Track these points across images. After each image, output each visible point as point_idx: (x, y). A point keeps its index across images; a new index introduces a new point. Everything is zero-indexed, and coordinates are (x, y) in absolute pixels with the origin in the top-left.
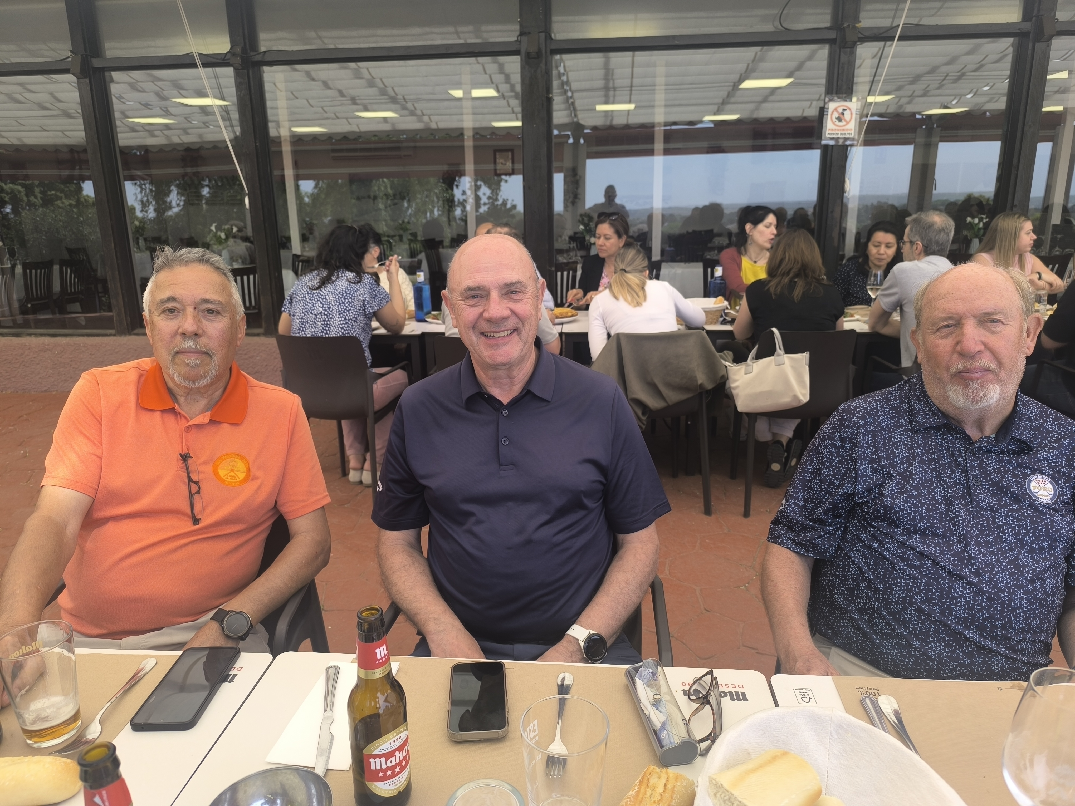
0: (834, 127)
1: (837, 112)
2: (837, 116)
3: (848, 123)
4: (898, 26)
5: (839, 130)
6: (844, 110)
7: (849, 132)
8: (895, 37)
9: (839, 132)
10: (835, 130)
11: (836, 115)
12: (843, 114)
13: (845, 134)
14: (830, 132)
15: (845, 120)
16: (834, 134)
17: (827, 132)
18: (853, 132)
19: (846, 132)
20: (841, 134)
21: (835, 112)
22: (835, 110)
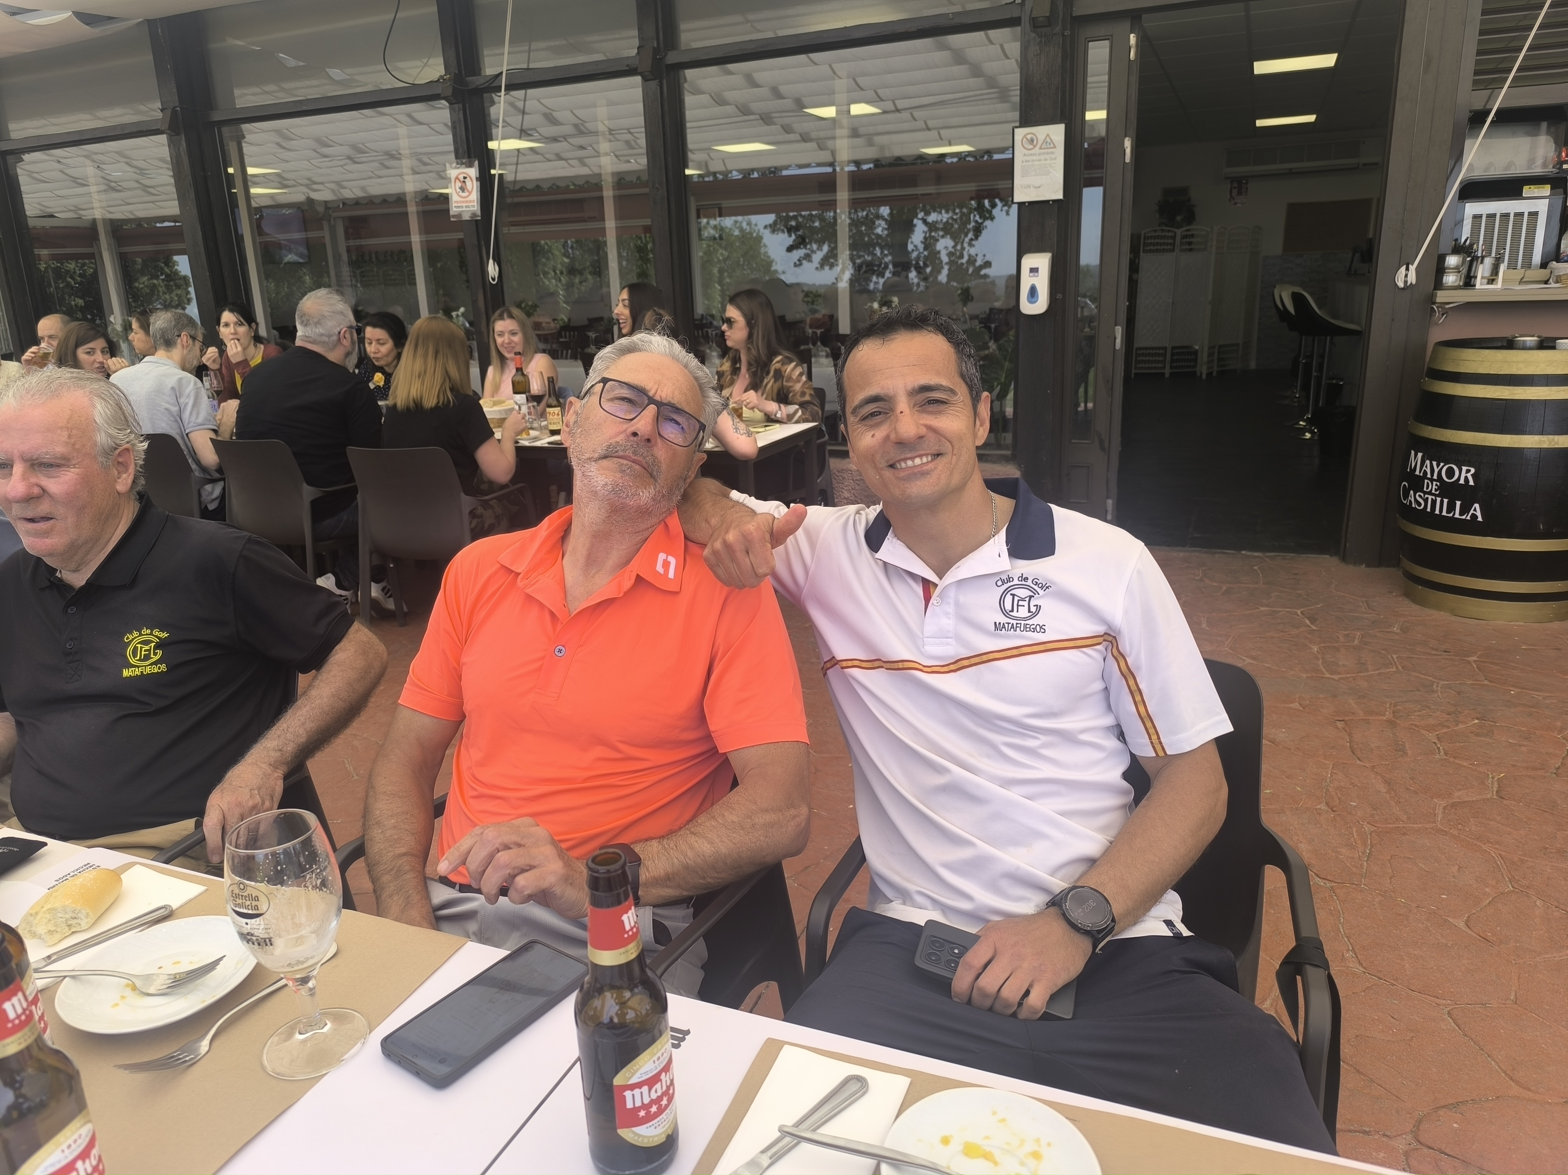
0: (459, 199)
1: (460, 180)
3: (470, 193)
4: (502, 73)
5: (463, 202)
6: (465, 178)
7: (472, 204)
8: (501, 86)
9: (464, 205)
10: (460, 202)
11: (459, 184)
12: (464, 182)
13: (469, 206)
14: (456, 205)
15: (468, 191)
16: (459, 207)
17: (454, 205)
18: (476, 204)
19: (470, 204)
20: (466, 207)
21: (457, 181)
22: (457, 178)
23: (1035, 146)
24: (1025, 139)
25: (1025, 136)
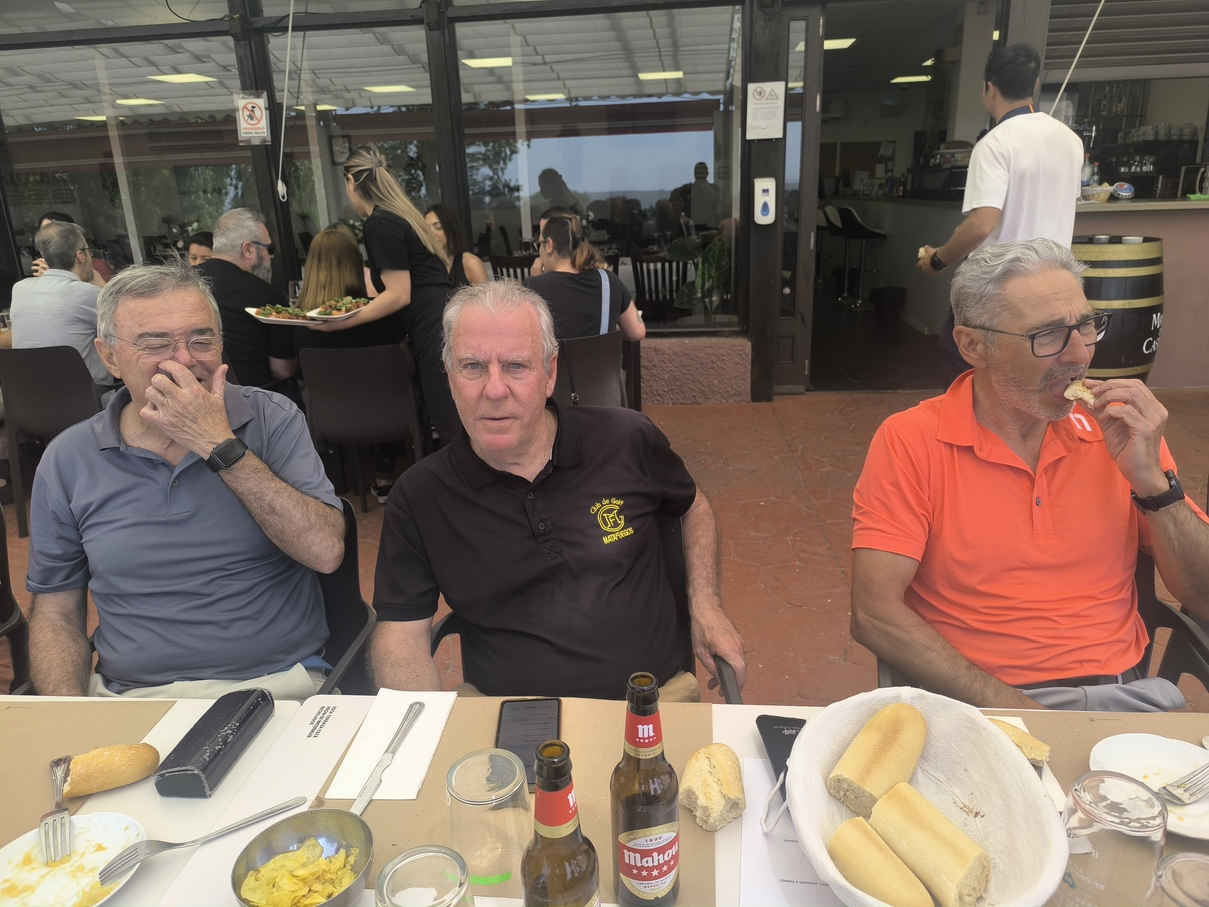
0: (248, 126)
1: (248, 109)
2: (248, 113)
3: (259, 121)
4: (288, 15)
5: (252, 129)
6: (254, 107)
7: (262, 131)
8: (288, 27)
9: (253, 131)
10: (249, 129)
12: (253, 111)
13: (258, 133)
14: (245, 131)
15: (257, 119)
16: (248, 133)
17: (242, 131)
18: (265, 130)
19: (259, 131)
20: (255, 133)
21: (245, 110)
22: (245, 107)
23: (763, 97)
24: (755, 92)
25: (755, 90)
